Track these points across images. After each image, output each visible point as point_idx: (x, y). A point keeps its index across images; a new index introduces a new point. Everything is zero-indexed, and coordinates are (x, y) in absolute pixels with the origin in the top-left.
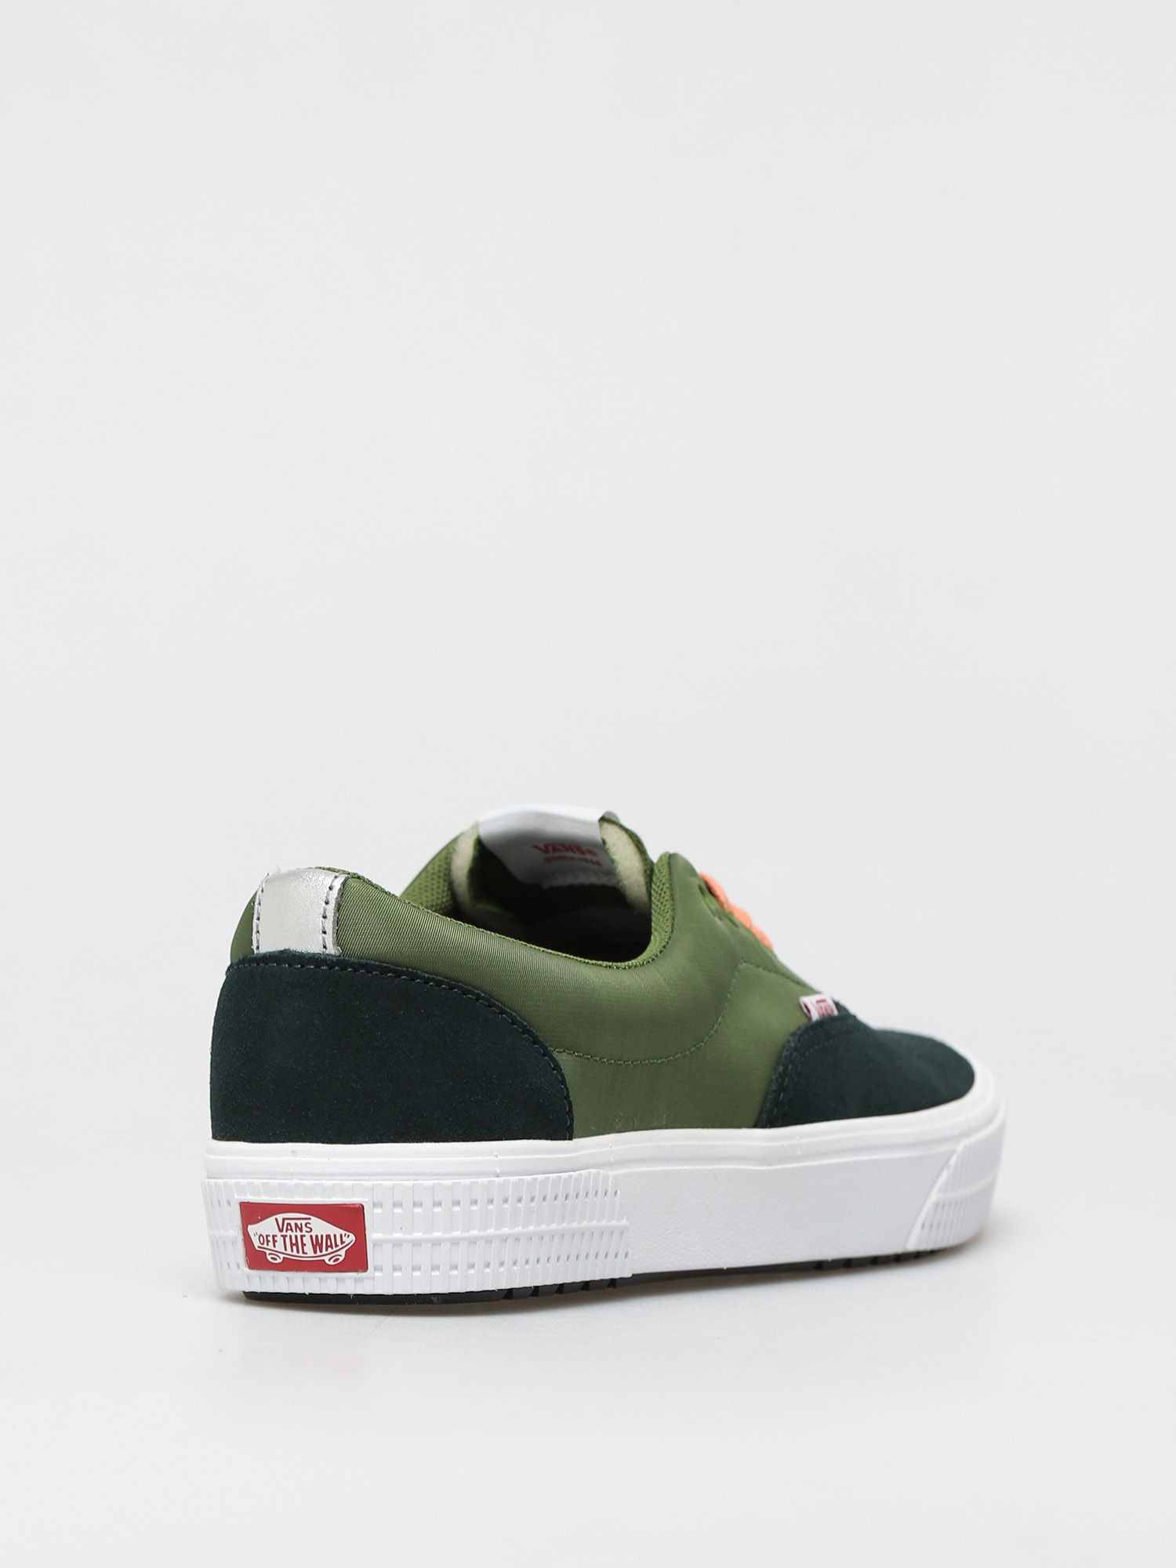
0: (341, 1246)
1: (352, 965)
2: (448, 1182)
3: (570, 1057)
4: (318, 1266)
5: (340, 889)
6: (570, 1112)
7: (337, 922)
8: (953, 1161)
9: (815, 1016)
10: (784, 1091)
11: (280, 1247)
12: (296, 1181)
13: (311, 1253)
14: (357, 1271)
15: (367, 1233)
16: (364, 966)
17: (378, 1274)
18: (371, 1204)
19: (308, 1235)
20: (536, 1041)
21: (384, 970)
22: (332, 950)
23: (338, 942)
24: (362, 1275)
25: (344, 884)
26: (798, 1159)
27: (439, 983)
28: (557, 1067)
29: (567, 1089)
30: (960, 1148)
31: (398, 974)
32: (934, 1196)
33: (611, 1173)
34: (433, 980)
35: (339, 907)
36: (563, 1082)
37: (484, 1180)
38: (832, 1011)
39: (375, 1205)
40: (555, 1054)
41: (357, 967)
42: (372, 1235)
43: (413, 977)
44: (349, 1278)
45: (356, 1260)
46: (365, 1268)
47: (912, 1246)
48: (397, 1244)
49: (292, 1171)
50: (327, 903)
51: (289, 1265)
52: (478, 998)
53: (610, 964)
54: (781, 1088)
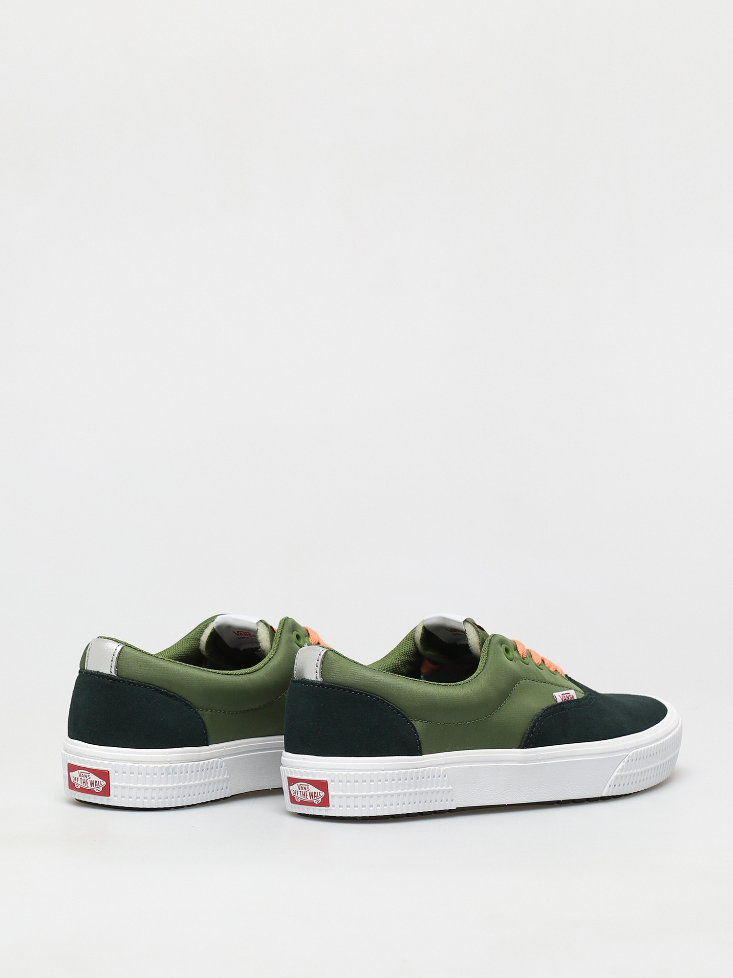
0: (319, 797)
1: (326, 686)
2: (361, 773)
3: (421, 723)
4: (311, 804)
5: (323, 655)
6: (420, 744)
7: (322, 668)
8: (626, 760)
9: (559, 700)
10: (532, 733)
11: (299, 796)
12: (304, 770)
13: (309, 799)
14: (325, 807)
15: (329, 792)
16: (331, 686)
17: (333, 808)
18: (330, 781)
19: (308, 792)
20: (403, 716)
21: (339, 688)
22: (319, 679)
23: (322, 676)
24: (327, 808)
25: (325, 653)
26: (540, 761)
27: (361, 694)
28: (414, 727)
29: (418, 736)
30: (631, 754)
31: (344, 690)
32: (616, 774)
33: (442, 768)
34: (359, 692)
35: (322, 663)
36: (416, 733)
37: (376, 772)
38: (573, 697)
39: (332, 781)
40: (413, 722)
41: (328, 687)
42: (331, 793)
43: (351, 691)
44: (323, 809)
45: (325, 802)
46: (329, 806)
47: (604, 794)
48: (340, 797)
49: (303, 766)
50: (318, 661)
51: (303, 803)
52: (378, 699)
53: (446, 684)
54: (531, 732)
